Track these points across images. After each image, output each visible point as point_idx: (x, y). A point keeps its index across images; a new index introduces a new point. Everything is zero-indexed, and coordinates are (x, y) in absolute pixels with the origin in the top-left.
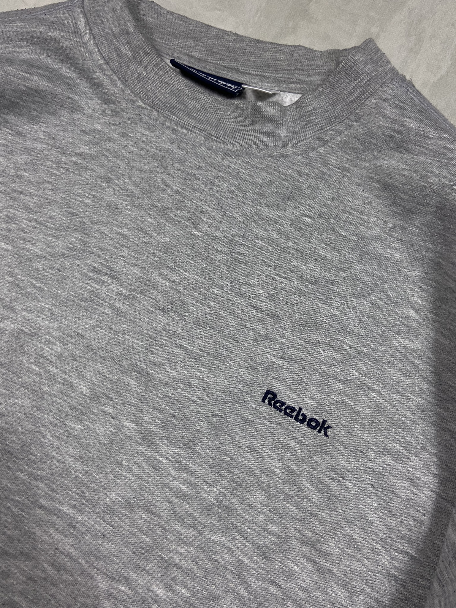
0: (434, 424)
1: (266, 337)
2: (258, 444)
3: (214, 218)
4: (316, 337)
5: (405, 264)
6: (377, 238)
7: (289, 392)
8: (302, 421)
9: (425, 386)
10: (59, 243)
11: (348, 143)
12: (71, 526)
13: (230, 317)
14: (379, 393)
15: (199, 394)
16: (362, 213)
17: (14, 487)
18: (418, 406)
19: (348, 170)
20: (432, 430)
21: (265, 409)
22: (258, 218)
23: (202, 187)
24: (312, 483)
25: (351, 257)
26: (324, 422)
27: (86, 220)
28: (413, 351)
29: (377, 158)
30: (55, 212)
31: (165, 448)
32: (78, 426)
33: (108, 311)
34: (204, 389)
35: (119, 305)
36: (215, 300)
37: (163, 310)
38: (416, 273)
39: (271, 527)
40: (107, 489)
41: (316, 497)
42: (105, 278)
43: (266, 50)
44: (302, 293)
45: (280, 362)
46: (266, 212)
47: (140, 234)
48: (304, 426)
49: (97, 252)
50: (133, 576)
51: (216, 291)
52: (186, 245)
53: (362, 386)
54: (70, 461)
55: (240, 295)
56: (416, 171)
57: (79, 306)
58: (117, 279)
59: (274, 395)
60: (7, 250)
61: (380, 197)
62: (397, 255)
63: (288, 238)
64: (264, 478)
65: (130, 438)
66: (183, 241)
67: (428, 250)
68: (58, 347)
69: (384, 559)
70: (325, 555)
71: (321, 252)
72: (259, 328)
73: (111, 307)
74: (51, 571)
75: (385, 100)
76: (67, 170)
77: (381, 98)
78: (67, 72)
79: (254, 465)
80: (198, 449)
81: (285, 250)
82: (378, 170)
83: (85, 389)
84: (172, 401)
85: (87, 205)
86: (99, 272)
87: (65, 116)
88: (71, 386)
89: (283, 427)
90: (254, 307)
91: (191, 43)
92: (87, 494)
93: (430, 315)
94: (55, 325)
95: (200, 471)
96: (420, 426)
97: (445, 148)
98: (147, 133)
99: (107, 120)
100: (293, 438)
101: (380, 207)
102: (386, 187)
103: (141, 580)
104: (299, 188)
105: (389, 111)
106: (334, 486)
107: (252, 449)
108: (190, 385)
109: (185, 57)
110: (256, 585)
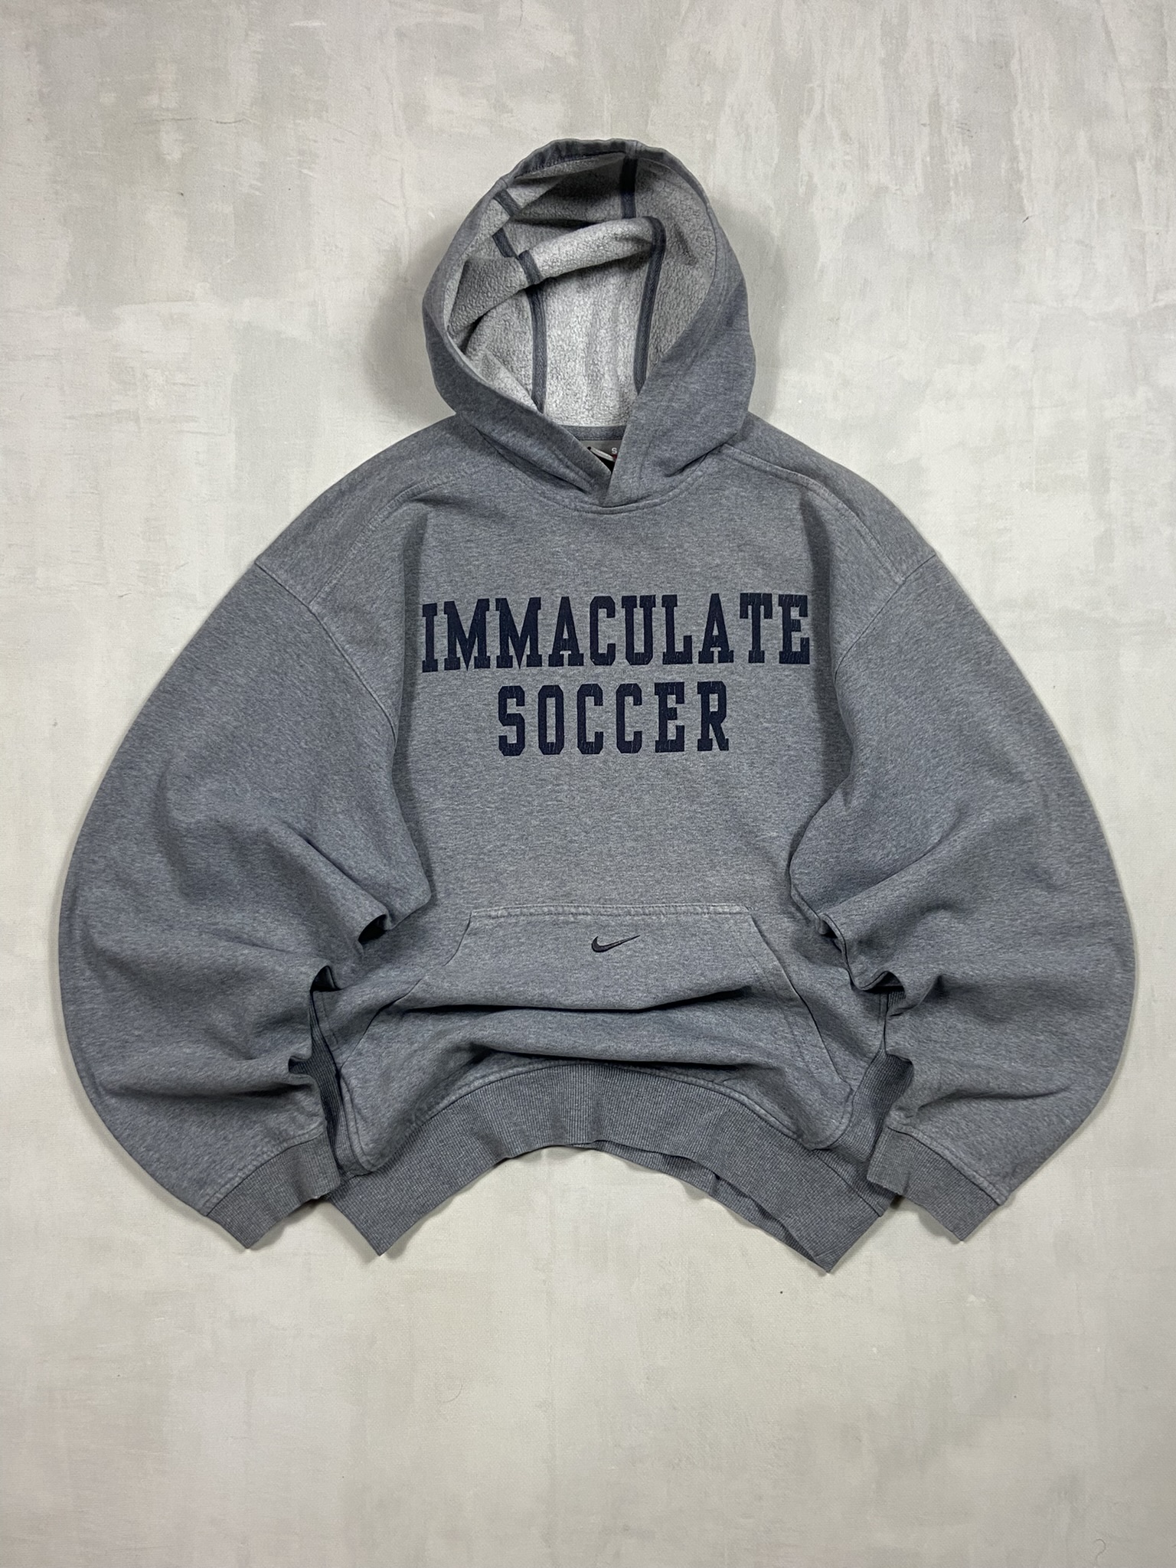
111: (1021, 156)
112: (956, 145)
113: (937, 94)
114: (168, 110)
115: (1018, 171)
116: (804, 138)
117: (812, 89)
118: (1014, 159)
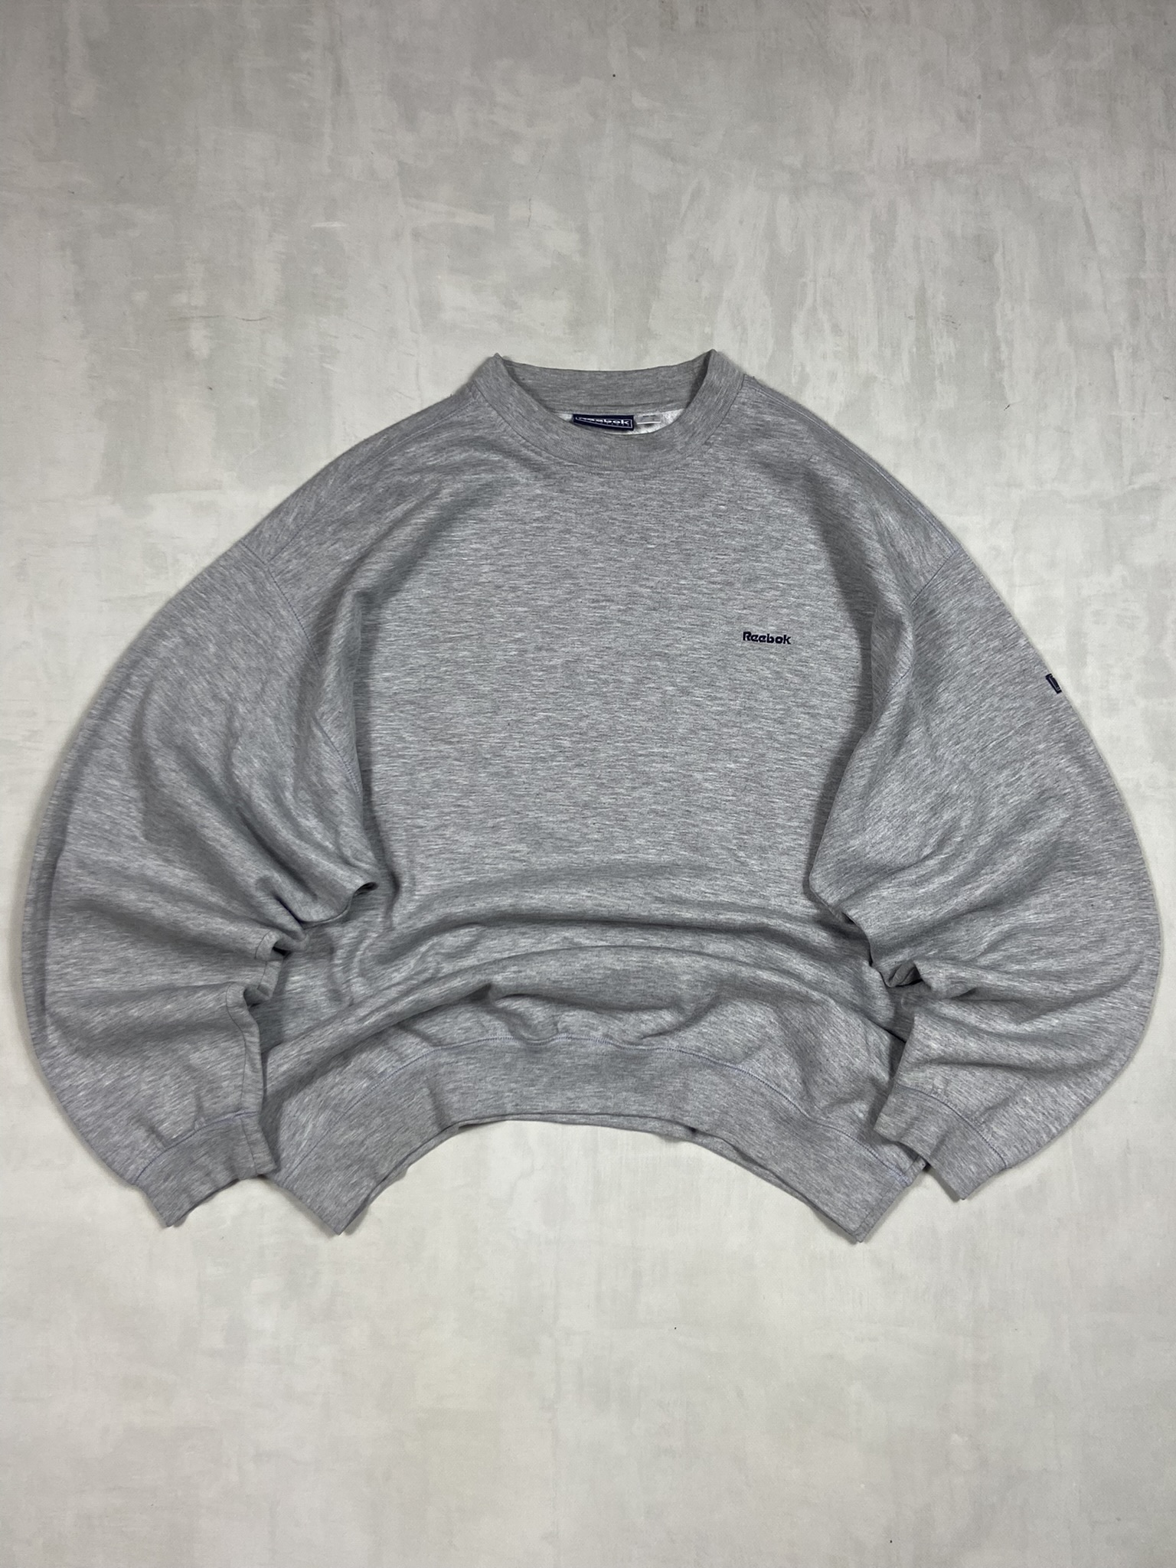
0: (846, 610)
1: (729, 599)
2: (752, 666)
3: (658, 531)
4: (760, 586)
5: (797, 515)
6: (773, 503)
7: (757, 628)
8: (772, 642)
9: (834, 590)
10: (558, 592)
11: (728, 440)
12: (664, 757)
13: (701, 596)
14: (810, 605)
15: (703, 652)
16: (756, 488)
17: (618, 752)
18: (834, 603)
19: (735, 459)
20: (847, 614)
21: (747, 644)
22: (688, 519)
23: (640, 511)
24: (791, 674)
25: (761, 523)
26: (785, 636)
27: (569, 568)
28: (820, 571)
29: (752, 446)
30: (543, 570)
31: (697, 692)
32: (638, 703)
33: (619, 625)
34: (705, 648)
35: (624, 618)
36: (685, 589)
37: (654, 609)
38: (806, 519)
39: (778, 707)
40: (674, 729)
41: (796, 680)
42: (604, 604)
43: (635, 379)
44: (739, 561)
45: (744, 612)
46: (692, 512)
47: (612, 563)
48: (774, 644)
49: (588, 587)
50: (714, 765)
51: (683, 582)
52: (648, 558)
53: (799, 605)
54: (644, 724)
55: (700, 578)
56: (783, 452)
57: (597, 629)
58: (613, 601)
59: (749, 633)
60: (526, 612)
61: (763, 473)
62: (789, 510)
63: (715, 526)
64: (763, 683)
65: (674, 695)
66: (645, 556)
67: (808, 501)
68: (598, 661)
69: (844, 695)
70: (813, 707)
71: (741, 527)
72: (722, 595)
73: (619, 621)
74: (665, 784)
75: (744, 404)
76: (534, 535)
77: (740, 403)
78: (495, 457)
79: (754, 678)
80: (717, 684)
81: (716, 535)
82: (755, 454)
83: (631, 680)
84: (689, 664)
85: (563, 556)
86: (598, 601)
87: (508, 493)
88: (620, 681)
89: (762, 650)
90: (713, 583)
91: (573, 392)
92: (664, 736)
93: (823, 544)
94: (588, 648)
95: (724, 696)
96: (840, 614)
97: (795, 430)
98: (581, 485)
99: (542, 483)
100: (771, 653)
101: (767, 480)
102: (767, 466)
103: (719, 765)
104: (707, 486)
105: (750, 412)
106: (804, 669)
107: (749, 670)
108: (695, 649)
109: (577, 408)
110: (781, 738)
111: (1003, 347)
112: (942, 337)
113: (922, 289)
114: (196, 308)
115: (1000, 361)
116: (797, 331)
117: (805, 284)
118: (996, 349)
